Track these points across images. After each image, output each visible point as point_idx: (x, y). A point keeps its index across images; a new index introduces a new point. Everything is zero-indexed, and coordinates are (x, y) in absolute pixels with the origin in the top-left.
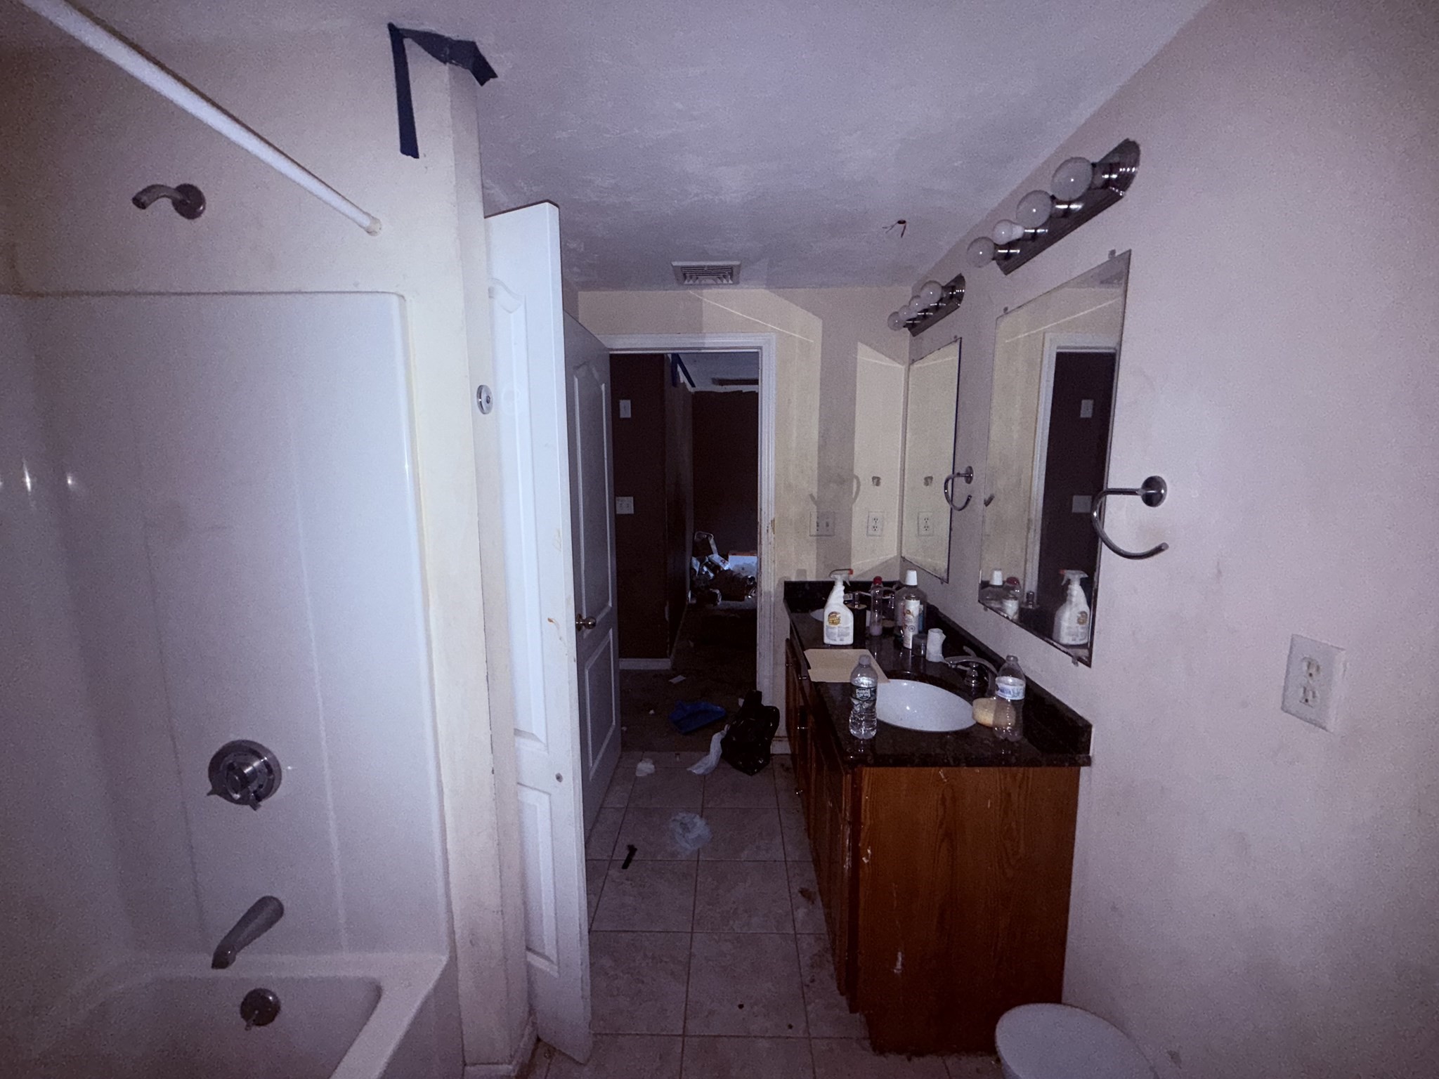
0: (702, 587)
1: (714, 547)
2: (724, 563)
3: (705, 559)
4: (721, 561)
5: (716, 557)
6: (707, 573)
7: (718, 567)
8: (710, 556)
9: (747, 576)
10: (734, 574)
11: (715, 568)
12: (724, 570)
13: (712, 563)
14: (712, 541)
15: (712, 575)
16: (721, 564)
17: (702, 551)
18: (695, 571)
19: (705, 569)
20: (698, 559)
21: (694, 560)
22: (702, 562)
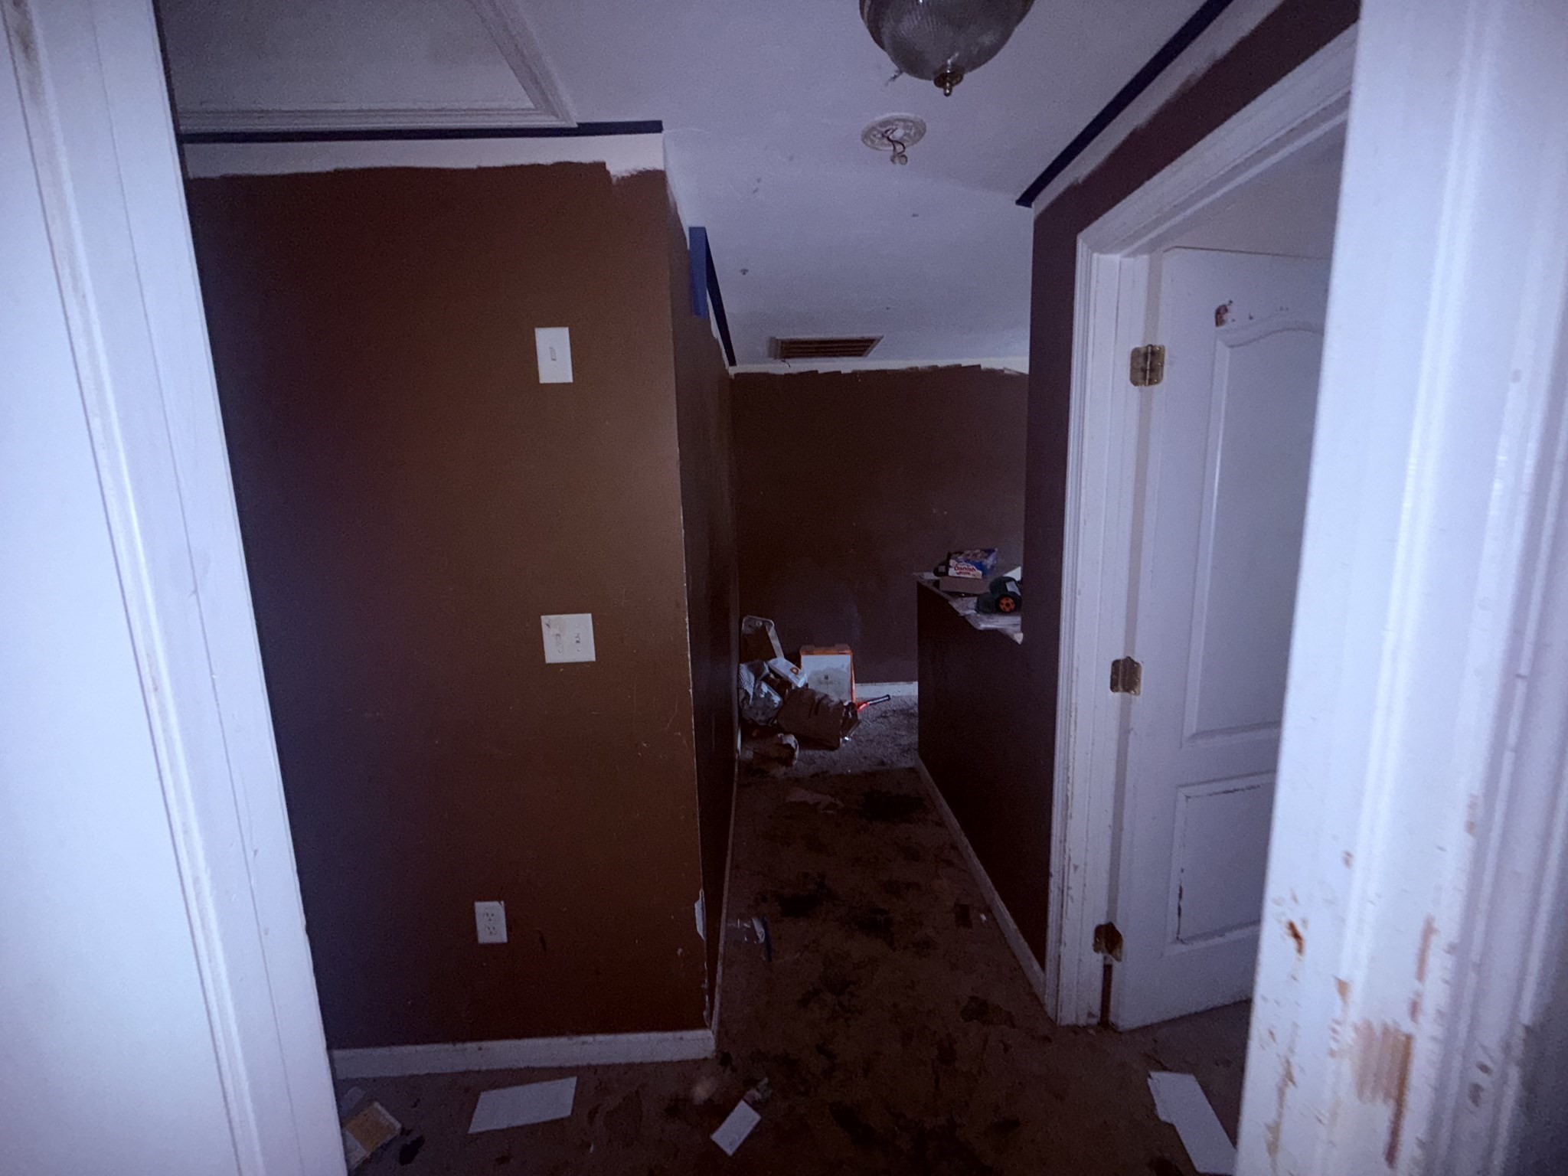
0: (761, 721)
1: (776, 643)
2: (796, 674)
3: (764, 669)
4: (791, 670)
5: (781, 664)
6: (768, 695)
7: (787, 683)
8: (771, 662)
9: (841, 702)
10: (817, 697)
11: (781, 684)
12: (797, 687)
13: (776, 675)
14: (772, 633)
15: (777, 699)
16: (791, 676)
17: (756, 652)
18: (747, 693)
19: (765, 688)
20: (751, 668)
21: (744, 668)
22: (757, 673)
